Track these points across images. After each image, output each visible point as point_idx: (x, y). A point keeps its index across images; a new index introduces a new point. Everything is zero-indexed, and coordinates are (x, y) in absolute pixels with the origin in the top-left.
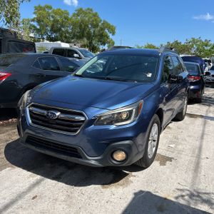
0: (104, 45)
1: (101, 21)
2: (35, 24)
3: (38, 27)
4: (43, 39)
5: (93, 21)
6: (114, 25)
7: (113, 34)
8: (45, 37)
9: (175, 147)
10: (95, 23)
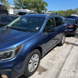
0: (43, 10)
1: (42, 1)
2: (18, 2)
3: (19, 4)
4: (21, 8)
5: (39, 1)
6: (47, 3)
7: (47, 6)
8: (22, 7)
9: (52, 62)
10: (40, 2)
